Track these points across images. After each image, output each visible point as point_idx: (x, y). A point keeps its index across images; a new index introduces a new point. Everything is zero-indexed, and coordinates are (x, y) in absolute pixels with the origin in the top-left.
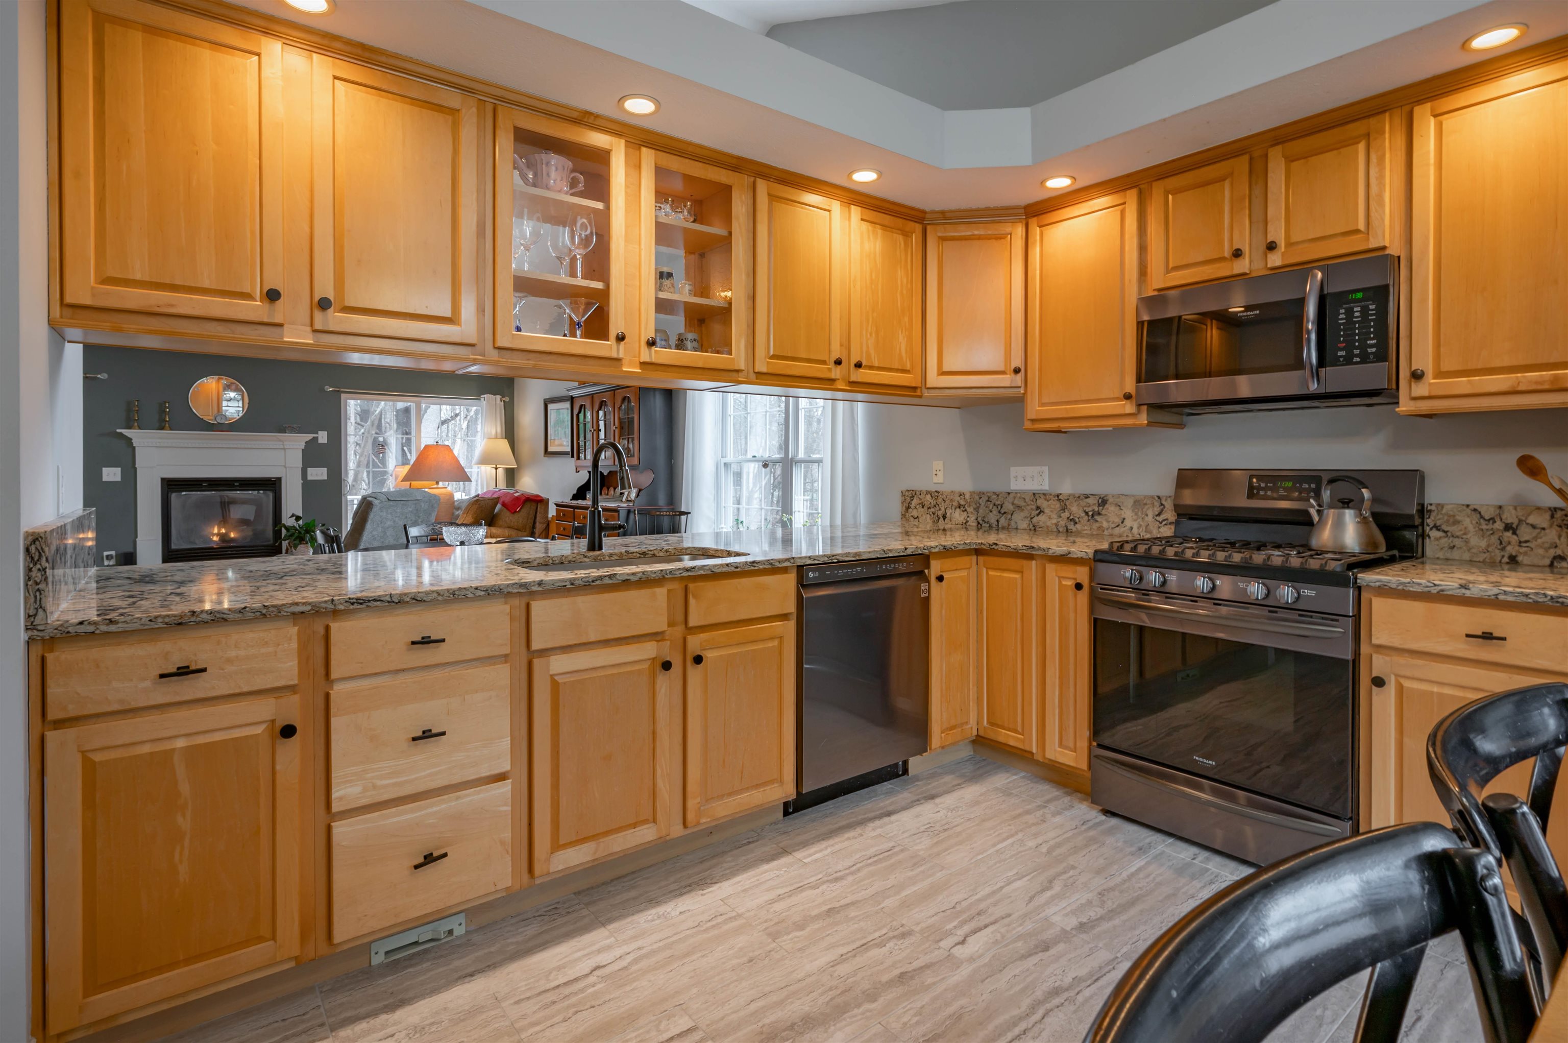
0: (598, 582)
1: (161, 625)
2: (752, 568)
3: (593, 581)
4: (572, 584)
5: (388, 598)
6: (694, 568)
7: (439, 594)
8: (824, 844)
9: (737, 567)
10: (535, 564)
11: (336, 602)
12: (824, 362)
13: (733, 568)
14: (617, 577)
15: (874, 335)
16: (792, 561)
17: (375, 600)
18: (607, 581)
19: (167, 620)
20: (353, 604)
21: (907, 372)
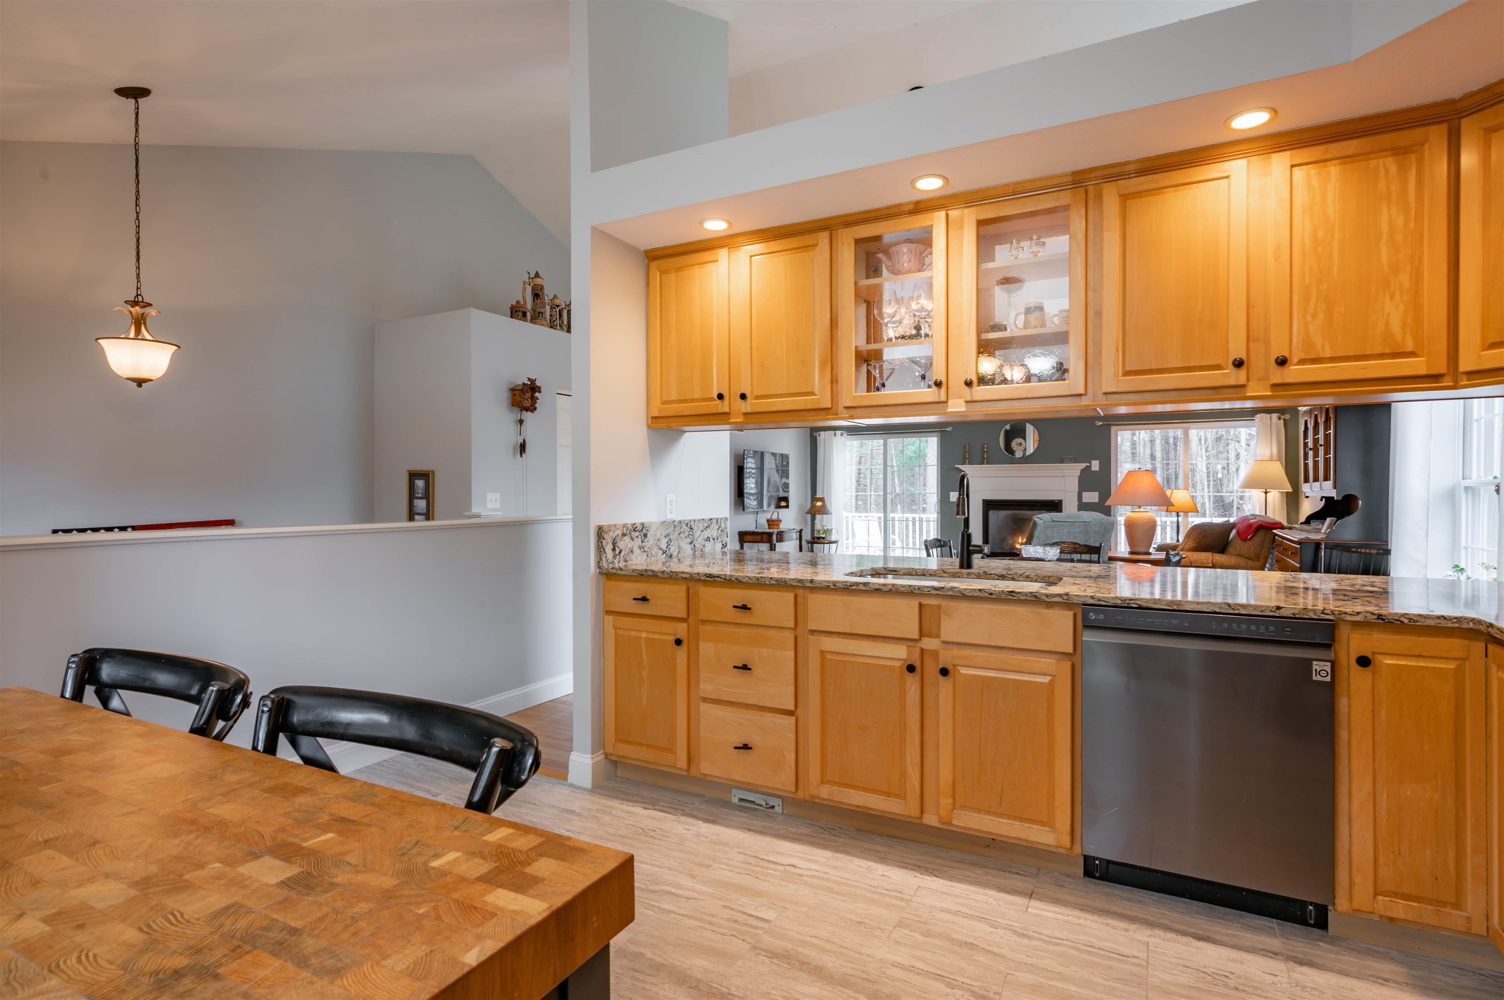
0: (854, 587)
1: (636, 574)
2: (1011, 597)
3: (851, 586)
4: (834, 585)
5: (724, 577)
6: (943, 588)
7: (750, 579)
8: (1077, 913)
9: (991, 594)
10: (901, 573)
11: (700, 575)
12: (1218, 367)
13: (986, 594)
14: (870, 585)
15: (1321, 315)
16: (1065, 597)
17: (718, 577)
18: (861, 587)
19: (638, 572)
20: (707, 577)
21: (1412, 354)
